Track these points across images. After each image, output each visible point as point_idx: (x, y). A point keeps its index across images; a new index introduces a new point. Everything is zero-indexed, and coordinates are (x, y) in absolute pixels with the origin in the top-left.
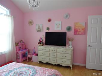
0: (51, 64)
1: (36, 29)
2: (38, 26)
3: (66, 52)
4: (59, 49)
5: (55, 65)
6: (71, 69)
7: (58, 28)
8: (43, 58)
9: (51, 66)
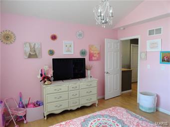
0: (71, 111)
1: (25, 53)
2: (30, 46)
3: (91, 85)
4: (82, 84)
5: (78, 109)
6: (97, 106)
7: (69, 51)
8: (56, 106)
9: (70, 114)
